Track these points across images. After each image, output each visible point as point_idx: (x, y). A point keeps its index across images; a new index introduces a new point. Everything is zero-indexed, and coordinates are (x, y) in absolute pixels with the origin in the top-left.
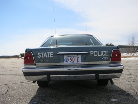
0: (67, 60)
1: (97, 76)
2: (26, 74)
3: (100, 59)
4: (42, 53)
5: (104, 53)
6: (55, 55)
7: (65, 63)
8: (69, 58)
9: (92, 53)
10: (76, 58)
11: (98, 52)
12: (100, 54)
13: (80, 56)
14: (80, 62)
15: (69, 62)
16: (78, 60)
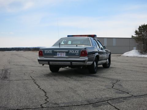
0: (59, 55)
1: (71, 63)
2: (39, 61)
3: (74, 55)
4: (47, 51)
5: (76, 52)
6: (53, 52)
7: (58, 56)
8: (60, 54)
9: (71, 51)
10: (63, 54)
11: (73, 51)
12: (74, 52)
13: (65, 53)
14: (65, 56)
15: (60, 56)
16: (64, 55)
